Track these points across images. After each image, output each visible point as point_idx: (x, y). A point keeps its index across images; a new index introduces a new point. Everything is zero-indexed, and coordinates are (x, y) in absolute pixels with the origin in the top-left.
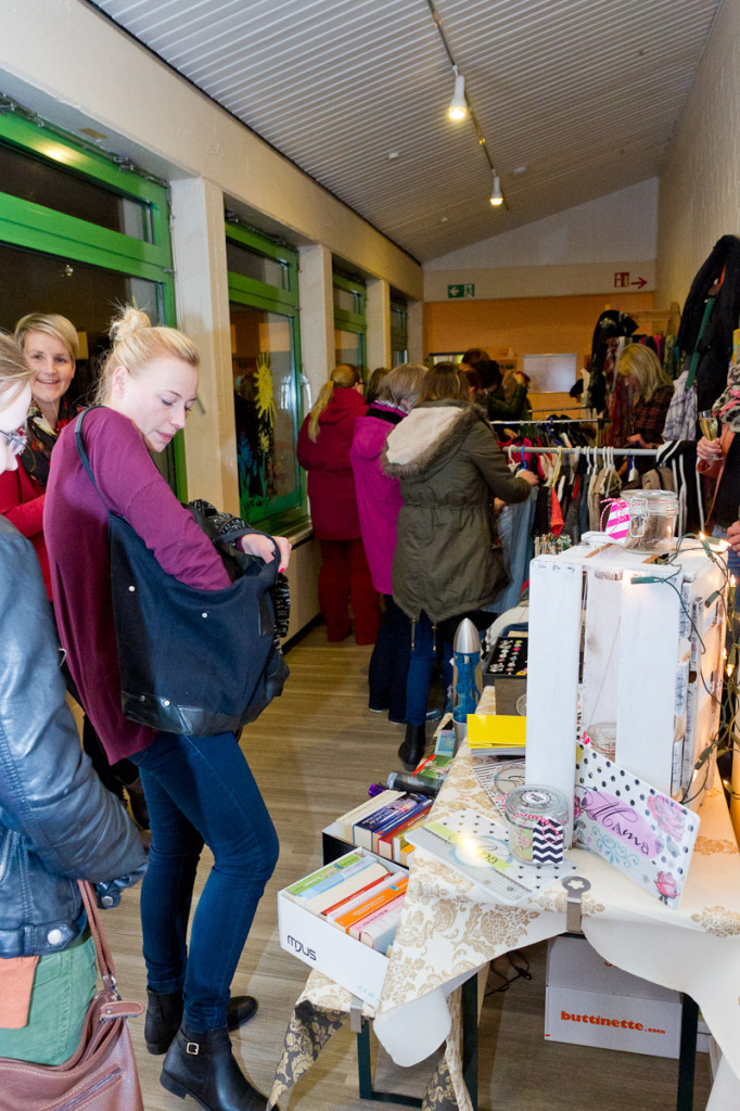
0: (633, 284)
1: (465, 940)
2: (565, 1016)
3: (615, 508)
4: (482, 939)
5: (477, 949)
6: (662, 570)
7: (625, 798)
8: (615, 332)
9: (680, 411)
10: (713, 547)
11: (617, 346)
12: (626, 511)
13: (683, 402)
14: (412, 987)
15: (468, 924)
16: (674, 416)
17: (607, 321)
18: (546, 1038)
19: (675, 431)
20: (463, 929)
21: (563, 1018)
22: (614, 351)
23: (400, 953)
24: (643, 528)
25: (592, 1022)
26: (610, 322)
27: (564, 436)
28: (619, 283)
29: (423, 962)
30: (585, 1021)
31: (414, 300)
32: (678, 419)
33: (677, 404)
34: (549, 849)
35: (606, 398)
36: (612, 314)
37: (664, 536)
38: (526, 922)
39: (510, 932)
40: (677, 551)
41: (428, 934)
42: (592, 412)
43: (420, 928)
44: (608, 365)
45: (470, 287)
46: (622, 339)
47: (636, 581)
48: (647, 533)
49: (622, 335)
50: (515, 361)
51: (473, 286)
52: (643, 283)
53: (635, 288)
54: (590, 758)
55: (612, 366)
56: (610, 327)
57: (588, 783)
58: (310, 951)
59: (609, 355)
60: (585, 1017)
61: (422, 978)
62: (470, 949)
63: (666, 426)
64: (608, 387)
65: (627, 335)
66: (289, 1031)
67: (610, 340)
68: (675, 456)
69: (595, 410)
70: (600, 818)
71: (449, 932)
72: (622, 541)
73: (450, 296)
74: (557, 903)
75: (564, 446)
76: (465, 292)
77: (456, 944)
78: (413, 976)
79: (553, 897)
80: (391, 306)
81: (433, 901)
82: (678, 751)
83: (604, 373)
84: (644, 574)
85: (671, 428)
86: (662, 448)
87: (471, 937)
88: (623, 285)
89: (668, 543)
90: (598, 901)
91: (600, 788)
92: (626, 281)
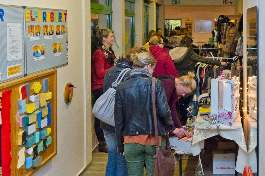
0: (228, 3)
1: (203, 136)
2: (216, 168)
3: (222, 73)
4: (205, 136)
5: (205, 137)
6: (229, 81)
7: (225, 113)
8: (223, 21)
9: (239, 47)
10: (236, 78)
11: (224, 25)
12: (224, 73)
13: (240, 45)
14: (196, 141)
15: (203, 133)
16: (238, 48)
17: (221, 18)
18: (213, 173)
19: (238, 52)
20: (202, 134)
21: (216, 169)
22: (223, 27)
23: (194, 137)
24: (226, 75)
25: (221, 169)
26: (222, 18)
27: (211, 53)
28: (224, 2)
29: (197, 138)
30: (220, 169)
31: (161, 5)
32: (239, 49)
33: (239, 45)
34: (215, 121)
35: (221, 40)
36: (222, 16)
37: (230, 77)
38: (211, 133)
39: (209, 135)
40: (231, 79)
41: (198, 134)
42: (217, 43)
43: (197, 133)
44: (222, 30)
45: (179, 1)
46: (225, 23)
47: (225, 82)
48: (227, 76)
49: (225, 22)
50: (192, 22)
51: (180, 1)
52: (232, 3)
53: (229, 4)
54: (220, 109)
55: (223, 31)
56: (222, 20)
57: (220, 112)
58: (175, 147)
59: (222, 28)
60: (220, 168)
61: (197, 140)
62: (204, 137)
63: (236, 51)
64: (222, 37)
65: (227, 22)
66: (174, 158)
67: (222, 24)
68: (237, 60)
69: (218, 43)
70: (221, 117)
71: (201, 134)
72: (224, 77)
73: (172, 4)
74: (216, 128)
75: (212, 56)
76: (177, 3)
77: (202, 136)
78: (196, 140)
79: (215, 127)
80: (156, 8)
81: (198, 130)
82: (232, 106)
83: (221, 33)
84: (226, 81)
85: (237, 51)
86: (234, 58)
87: (204, 135)
88: (226, 3)
89: (230, 78)
90: (221, 127)
91: (221, 113)
92: (226, 2)
